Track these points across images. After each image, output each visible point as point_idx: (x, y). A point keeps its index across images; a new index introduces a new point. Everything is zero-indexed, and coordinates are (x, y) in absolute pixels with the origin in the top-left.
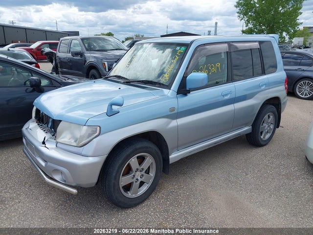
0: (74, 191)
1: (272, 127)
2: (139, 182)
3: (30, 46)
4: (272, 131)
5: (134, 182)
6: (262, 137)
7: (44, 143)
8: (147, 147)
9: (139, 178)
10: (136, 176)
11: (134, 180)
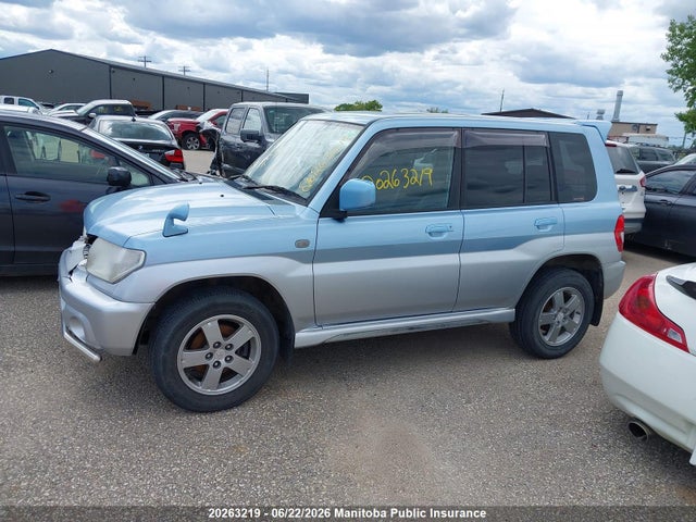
0: (96, 357)
1: (577, 320)
2: (220, 369)
3: (198, 116)
4: (575, 330)
5: (211, 366)
6: (546, 338)
7: (71, 273)
8: (240, 306)
9: (223, 361)
10: (215, 355)
11: (211, 363)
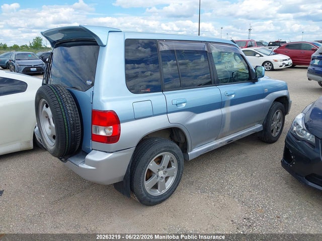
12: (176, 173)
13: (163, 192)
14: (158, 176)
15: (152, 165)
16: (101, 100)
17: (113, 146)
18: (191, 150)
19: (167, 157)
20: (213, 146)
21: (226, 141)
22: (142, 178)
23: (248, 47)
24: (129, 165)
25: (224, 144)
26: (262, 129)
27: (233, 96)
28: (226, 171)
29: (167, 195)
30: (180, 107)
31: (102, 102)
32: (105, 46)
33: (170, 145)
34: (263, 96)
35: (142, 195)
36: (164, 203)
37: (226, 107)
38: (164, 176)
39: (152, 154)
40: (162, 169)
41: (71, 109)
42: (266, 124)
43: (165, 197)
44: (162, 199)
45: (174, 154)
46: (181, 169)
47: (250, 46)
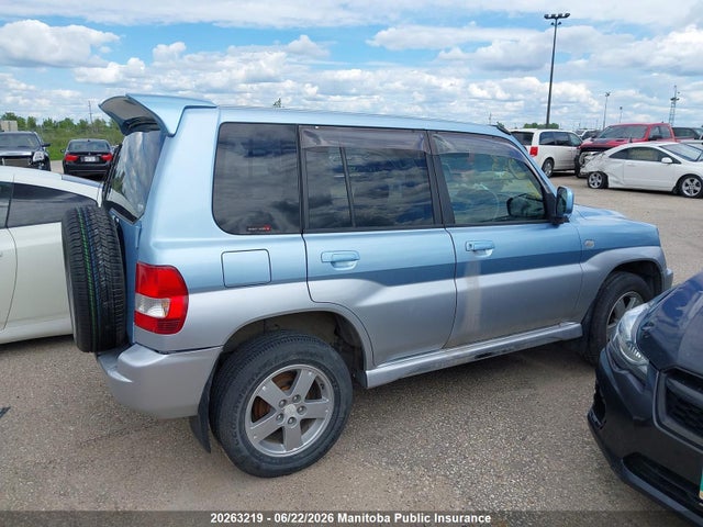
12: (328, 413)
13: (296, 451)
14: (282, 415)
15: (267, 390)
16: (151, 244)
17: (168, 339)
18: (374, 366)
19: (307, 375)
20: (434, 362)
21: (472, 354)
22: (238, 415)
23: (650, 140)
24: (207, 384)
25: (467, 361)
26: (579, 334)
27: (489, 253)
28: (466, 423)
29: (305, 461)
30: (340, 269)
31: (153, 248)
32: (173, 136)
33: (313, 351)
34: (581, 256)
35: (239, 451)
36: (295, 477)
37: (469, 275)
38: (299, 417)
39: (265, 365)
40: (294, 401)
41: (107, 257)
42: (591, 322)
43: (297, 464)
44: (290, 466)
45: (325, 370)
46: (343, 407)
47: (654, 139)
